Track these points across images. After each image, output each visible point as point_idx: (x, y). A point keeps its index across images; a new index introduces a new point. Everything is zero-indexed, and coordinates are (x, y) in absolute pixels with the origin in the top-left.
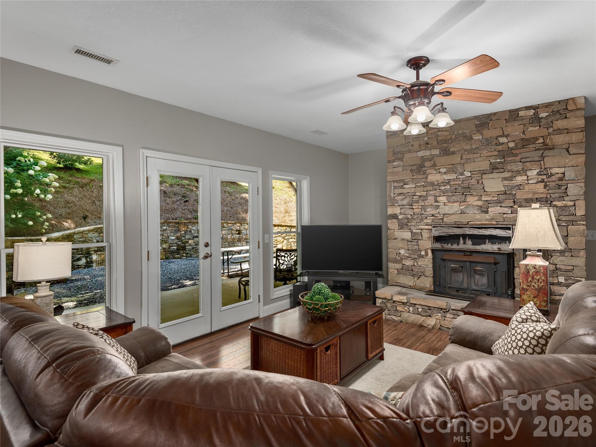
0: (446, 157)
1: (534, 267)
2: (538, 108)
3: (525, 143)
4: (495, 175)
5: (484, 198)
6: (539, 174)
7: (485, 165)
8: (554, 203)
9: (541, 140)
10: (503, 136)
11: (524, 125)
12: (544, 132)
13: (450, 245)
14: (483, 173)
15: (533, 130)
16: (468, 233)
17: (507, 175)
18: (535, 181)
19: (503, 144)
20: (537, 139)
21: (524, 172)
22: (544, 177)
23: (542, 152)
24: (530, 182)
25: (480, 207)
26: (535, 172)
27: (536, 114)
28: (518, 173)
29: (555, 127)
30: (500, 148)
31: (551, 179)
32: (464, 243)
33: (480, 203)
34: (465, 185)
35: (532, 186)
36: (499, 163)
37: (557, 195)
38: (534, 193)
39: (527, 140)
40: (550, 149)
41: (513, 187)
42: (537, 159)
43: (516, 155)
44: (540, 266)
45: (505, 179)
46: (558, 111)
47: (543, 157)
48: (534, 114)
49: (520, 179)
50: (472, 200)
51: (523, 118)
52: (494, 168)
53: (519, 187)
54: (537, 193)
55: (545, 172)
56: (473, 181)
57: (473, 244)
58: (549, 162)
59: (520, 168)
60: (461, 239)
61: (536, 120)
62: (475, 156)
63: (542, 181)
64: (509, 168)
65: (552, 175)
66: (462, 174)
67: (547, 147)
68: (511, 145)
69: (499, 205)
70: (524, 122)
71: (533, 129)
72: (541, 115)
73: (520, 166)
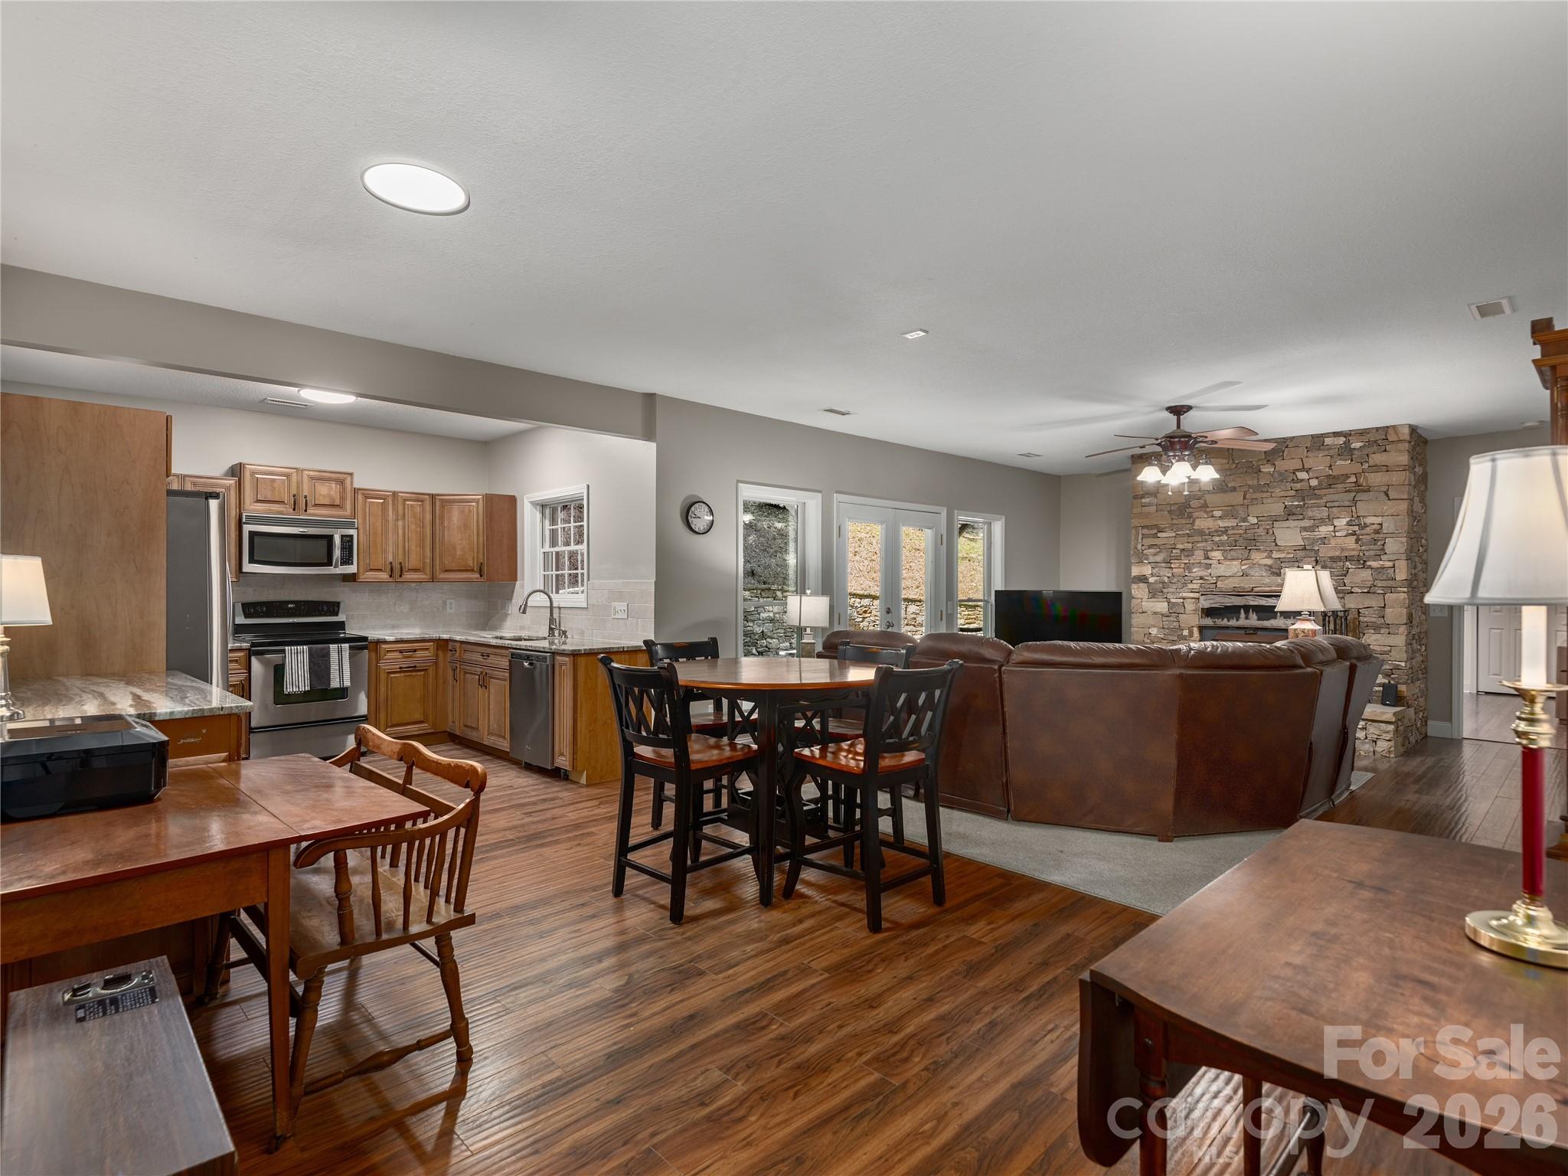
0: (1221, 495)
1: (1303, 631)
2: (1350, 435)
3: (1331, 481)
4: (1291, 523)
5: (1275, 555)
6: (1349, 524)
7: (1277, 509)
8: (1368, 563)
9: (1353, 479)
10: (1303, 469)
11: (1331, 457)
12: (1357, 468)
13: (1225, 620)
14: (1275, 519)
15: (1343, 465)
16: (1252, 603)
17: (1307, 523)
18: (1344, 534)
19: (1302, 480)
20: (1347, 476)
21: (1329, 520)
22: (1356, 528)
23: (1353, 494)
24: (1337, 534)
25: (1270, 567)
26: (1344, 521)
27: (1347, 443)
28: (1323, 521)
29: (1371, 463)
30: (1298, 486)
31: (1364, 532)
32: (1247, 618)
33: (1269, 562)
34: (1249, 536)
35: (1339, 541)
36: (1297, 507)
37: (1372, 553)
38: (1343, 550)
39: (1334, 477)
40: (1364, 491)
41: (1315, 541)
42: (1347, 504)
43: (1320, 497)
44: (1308, 630)
45: (1305, 529)
46: (1376, 442)
47: (1354, 501)
48: (1345, 443)
49: (1324, 530)
50: (1258, 557)
51: (1329, 448)
52: (1289, 514)
53: (1324, 540)
54: (1347, 550)
55: (1356, 521)
56: (1261, 531)
57: (1259, 619)
58: (1362, 508)
59: (1325, 514)
60: (1242, 611)
61: (1346, 451)
62: (1265, 495)
63: (1354, 534)
64: (1310, 513)
65: (1366, 526)
66: (1245, 520)
67: (1360, 488)
68: (1314, 483)
69: (1296, 564)
70: (1332, 452)
71: (1343, 463)
72: (1353, 446)
73: (1325, 512)
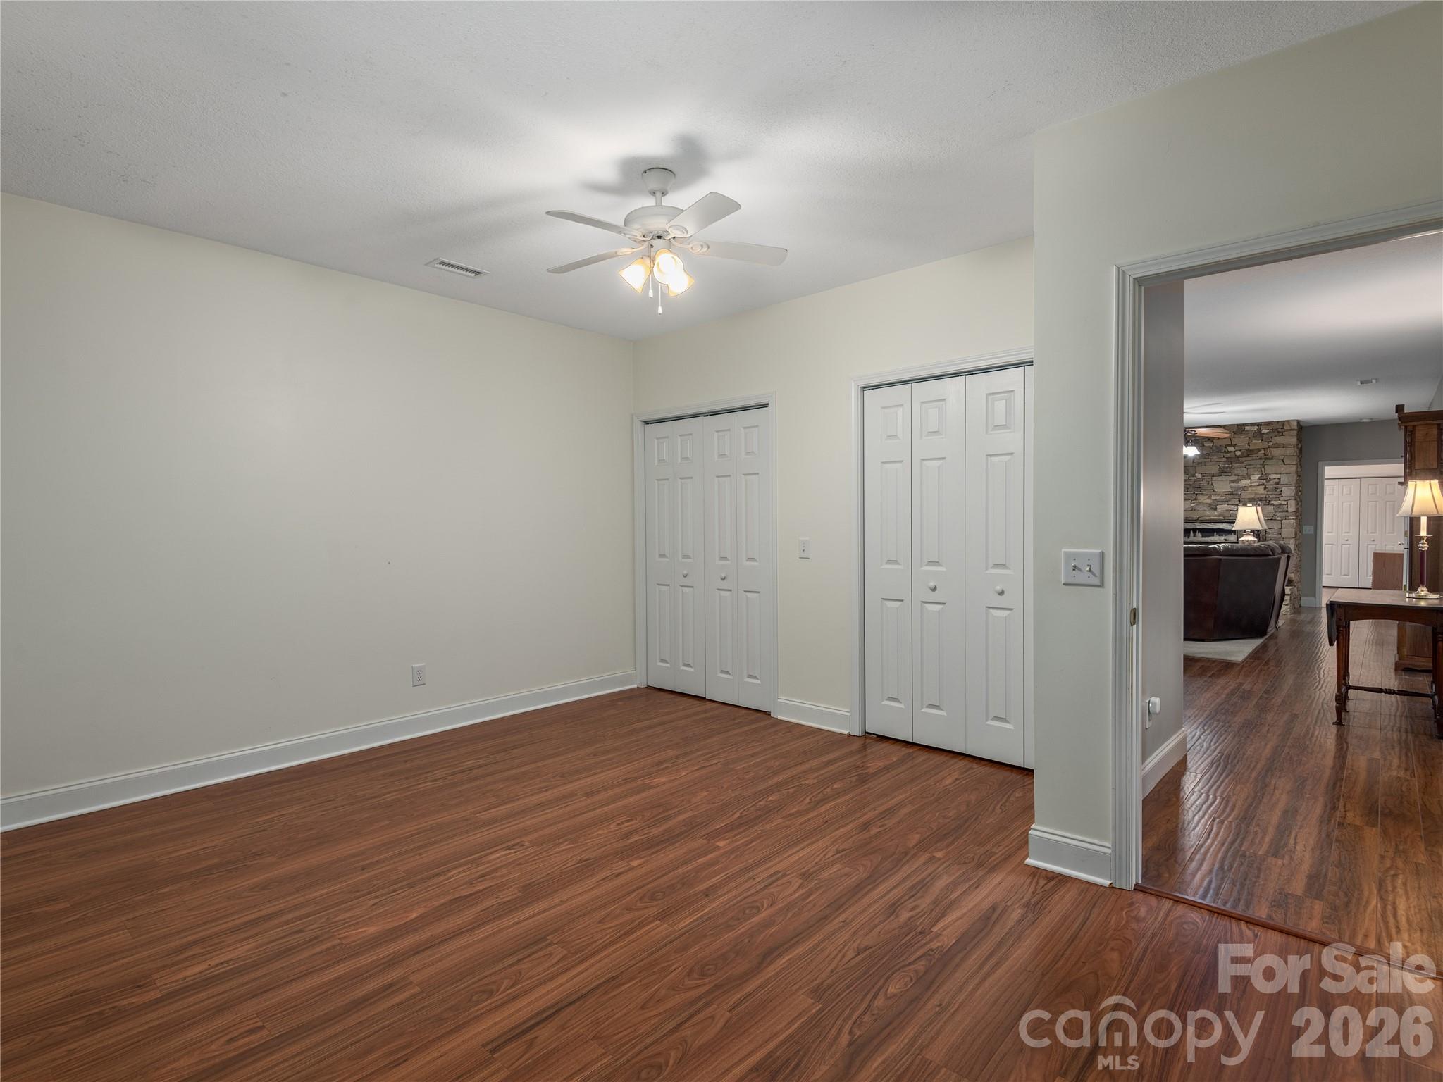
1: (1248, 541)
2: (1261, 425)
3: (1249, 453)
4: (1223, 478)
5: (1213, 497)
6: (1260, 479)
7: (1215, 469)
8: (1272, 502)
9: (1263, 452)
10: (1231, 445)
11: (1249, 438)
12: (1266, 445)
14: (1213, 475)
15: (1256, 443)
16: (1198, 527)
17: (1234, 478)
18: (1257, 484)
19: (1231, 452)
20: (1259, 450)
21: (1248, 476)
22: (1265, 481)
23: (1262, 461)
24: (1253, 485)
25: (1210, 504)
26: (1257, 477)
27: (1259, 430)
28: (1243, 477)
29: (1274, 442)
30: (1228, 455)
31: (1268, 483)
32: (1194, 536)
33: (1209, 501)
34: (1197, 486)
35: (1254, 488)
36: (1227, 468)
37: (1274, 496)
38: (1256, 494)
39: (1251, 450)
40: (1270, 459)
41: (1238, 489)
42: (1259, 466)
43: (1242, 462)
44: (1251, 541)
45: (1232, 481)
46: (1277, 430)
47: (1263, 465)
48: (1258, 430)
49: (1245, 482)
50: (1202, 499)
51: (1248, 432)
52: (1222, 472)
53: (1244, 488)
54: (1258, 494)
55: (1264, 477)
56: (1204, 482)
57: (1203, 537)
58: (1268, 469)
59: (1245, 473)
60: (1192, 532)
61: (1258, 434)
62: (1206, 460)
63: (1263, 484)
64: (1236, 472)
65: (1270, 480)
66: (1194, 476)
67: (1267, 457)
68: (1238, 453)
69: (1227, 503)
70: (1250, 435)
71: (1257, 442)
72: (1263, 431)
73: (1245, 472)
